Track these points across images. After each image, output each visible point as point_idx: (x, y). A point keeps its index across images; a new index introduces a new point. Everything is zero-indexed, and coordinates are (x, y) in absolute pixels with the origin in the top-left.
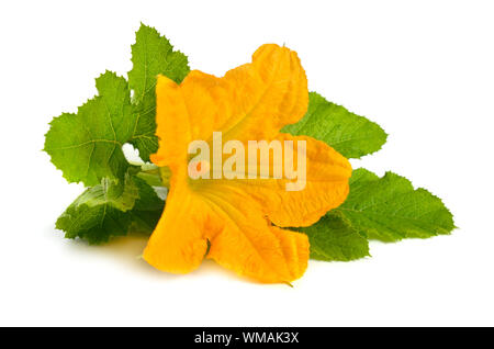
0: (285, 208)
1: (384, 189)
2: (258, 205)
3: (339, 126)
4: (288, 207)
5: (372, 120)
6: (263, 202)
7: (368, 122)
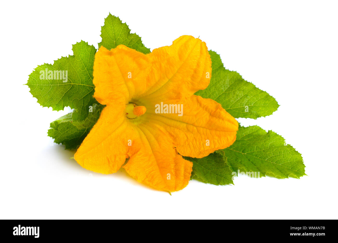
0: (189, 144)
1: (265, 142)
2: (171, 139)
3: (247, 96)
4: (191, 144)
5: (271, 95)
6: (174, 138)
7: (268, 95)
